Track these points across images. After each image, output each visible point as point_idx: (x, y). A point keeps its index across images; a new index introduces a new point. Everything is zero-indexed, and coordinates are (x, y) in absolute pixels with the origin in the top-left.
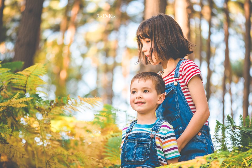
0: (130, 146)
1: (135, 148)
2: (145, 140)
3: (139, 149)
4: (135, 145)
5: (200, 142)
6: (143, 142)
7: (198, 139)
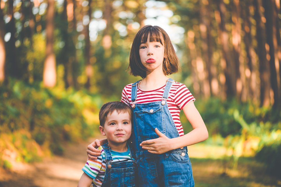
0: (116, 176)
1: (123, 177)
2: (130, 169)
3: (126, 178)
4: (122, 175)
5: (185, 163)
6: (129, 171)
7: (183, 160)
